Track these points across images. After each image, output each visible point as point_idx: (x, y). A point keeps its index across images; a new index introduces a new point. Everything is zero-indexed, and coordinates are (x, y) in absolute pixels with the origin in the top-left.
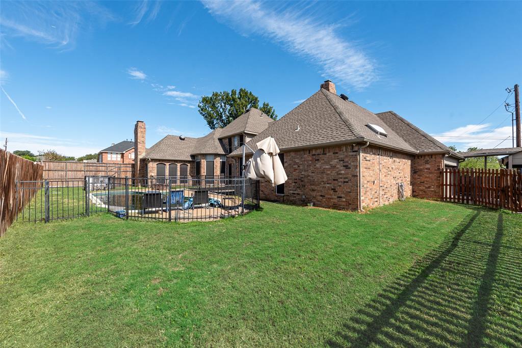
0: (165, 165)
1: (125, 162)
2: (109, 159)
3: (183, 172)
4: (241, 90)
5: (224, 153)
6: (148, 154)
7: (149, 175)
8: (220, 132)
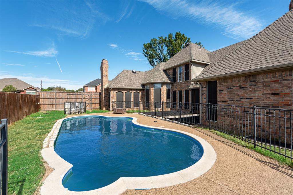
0: (122, 92)
1: (97, 92)
2: (89, 90)
3: (136, 98)
4: (177, 33)
5: (169, 81)
6: (110, 85)
7: (111, 101)
8: (163, 66)
